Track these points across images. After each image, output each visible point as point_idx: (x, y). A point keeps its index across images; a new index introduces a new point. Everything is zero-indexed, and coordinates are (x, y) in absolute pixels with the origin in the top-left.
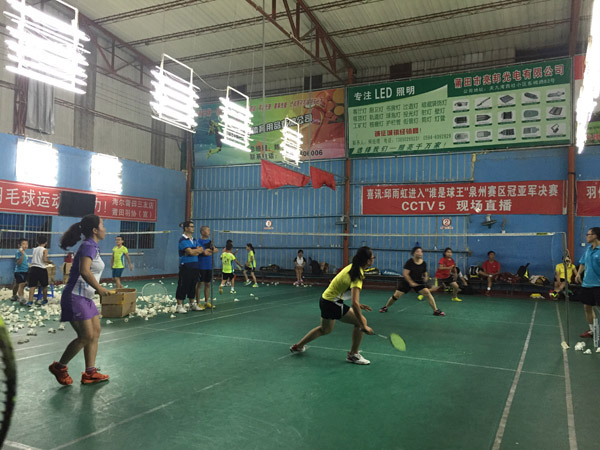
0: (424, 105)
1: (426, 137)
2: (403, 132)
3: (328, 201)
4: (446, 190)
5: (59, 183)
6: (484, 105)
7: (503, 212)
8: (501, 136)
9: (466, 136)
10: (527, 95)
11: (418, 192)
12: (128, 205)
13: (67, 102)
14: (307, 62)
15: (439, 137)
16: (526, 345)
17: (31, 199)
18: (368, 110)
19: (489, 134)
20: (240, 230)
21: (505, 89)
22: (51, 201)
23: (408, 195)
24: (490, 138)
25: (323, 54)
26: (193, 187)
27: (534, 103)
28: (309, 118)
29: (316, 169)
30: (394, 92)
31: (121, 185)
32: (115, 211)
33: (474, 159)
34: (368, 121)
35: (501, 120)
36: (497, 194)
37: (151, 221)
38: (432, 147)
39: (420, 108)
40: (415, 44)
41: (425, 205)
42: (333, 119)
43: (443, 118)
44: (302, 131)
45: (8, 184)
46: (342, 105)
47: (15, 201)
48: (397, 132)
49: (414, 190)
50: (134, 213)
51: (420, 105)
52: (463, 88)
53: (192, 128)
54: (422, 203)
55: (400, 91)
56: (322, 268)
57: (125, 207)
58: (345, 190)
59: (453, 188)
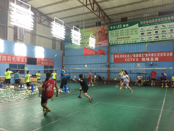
0: (131, 30)
1: (132, 39)
2: (125, 38)
3: (103, 59)
4: (138, 55)
5: (27, 55)
6: (150, 29)
7: (156, 61)
8: (155, 38)
9: (144, 39)
10: (163, 26)
11: (130, 56)
12: (46, 61)
13: (28, 32)
14: (96, 18)
15: (136, 39)
16: (164, 102)
17: (19, 60)
18: (115, 32)
19: (151, 38)
20: (78, 68)
21: (156, 24)
22: (24, 60)
23: (127, 56)
24: (151, 39)
25: (101, 16)
26: (64, 55)
27: (165, 28)
28: (97, 34)
29: (100, 49)
30: (122, 26)
31: (44, 55)
32: (42, 63)
33: (147, 45)
34: (115, 35)
35: (155, 33)
36: (154, 56)
37: (52, 65)
38: (134, 42)
39: (130, 31)
40: (128, 12)
41: (132, 60)
42: (104, 34)
43: (137, 33)
44: (96, 38)
45: (12, 56)
46: (107, 30)
47: (14, 60)
48: (123, 38)
49: (129, 55)
50: (48, 63)
51: (130, 30)
52: (143, 24)
53: (64, 39)
54: (131, 59)
55: (124, 26)
56: (102, 78)
57: (45, 62)
58: (108, 55)
59: (140, 54)
